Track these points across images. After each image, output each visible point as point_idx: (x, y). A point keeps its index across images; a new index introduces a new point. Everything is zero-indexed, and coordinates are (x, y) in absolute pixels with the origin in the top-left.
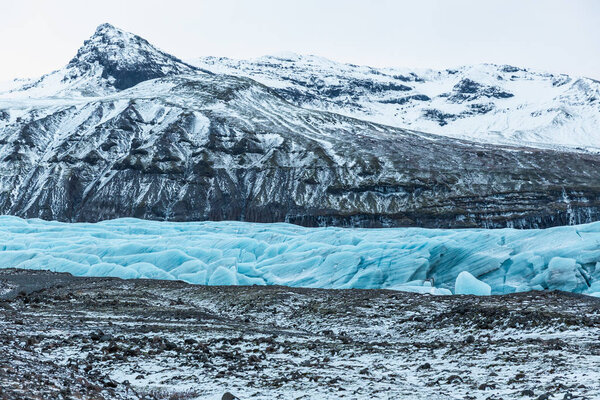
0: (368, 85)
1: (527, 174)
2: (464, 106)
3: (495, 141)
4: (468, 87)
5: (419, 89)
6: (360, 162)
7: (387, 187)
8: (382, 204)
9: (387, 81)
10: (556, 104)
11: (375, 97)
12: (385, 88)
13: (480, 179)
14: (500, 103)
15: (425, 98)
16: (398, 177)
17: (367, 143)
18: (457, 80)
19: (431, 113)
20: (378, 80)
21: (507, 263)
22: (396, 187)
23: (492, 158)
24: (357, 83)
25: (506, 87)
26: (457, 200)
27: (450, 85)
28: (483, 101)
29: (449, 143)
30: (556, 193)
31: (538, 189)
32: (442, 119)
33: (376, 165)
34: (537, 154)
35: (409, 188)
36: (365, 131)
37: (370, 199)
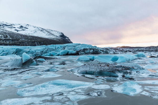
0: (6, 25)
1: (30, 39)
2: (21, 29)
3: (26, 34)
4: (22, 27)
5: (14, 26)
6: (4, 36)
7: (9, 40)
8: (8, 42)
9: (9, 25)
10: (34, 30)
11: (7, 27)
12: (9, 26)
13: (23, 39)
14: (26, 29)
15: (15, 28)
16: (11, 38)
17: (5, 33)
18: (20, 25)
19: (16, 30)
20: (7, 24)
21: (29, 51)
22: (10, 40)
23: (25, 37)
24: (4, 24)
25: (27, 27)
26: (20, 42)
27: (19, 26)
28: (24, 29)
29: (18, 34)
30: (35, 42)
31: (32, 41)
32: (18, 31)
33: (7, 36)
34: (32, 36)
35: (12, 40)
36: (5, 31)
37: (5, 41)
